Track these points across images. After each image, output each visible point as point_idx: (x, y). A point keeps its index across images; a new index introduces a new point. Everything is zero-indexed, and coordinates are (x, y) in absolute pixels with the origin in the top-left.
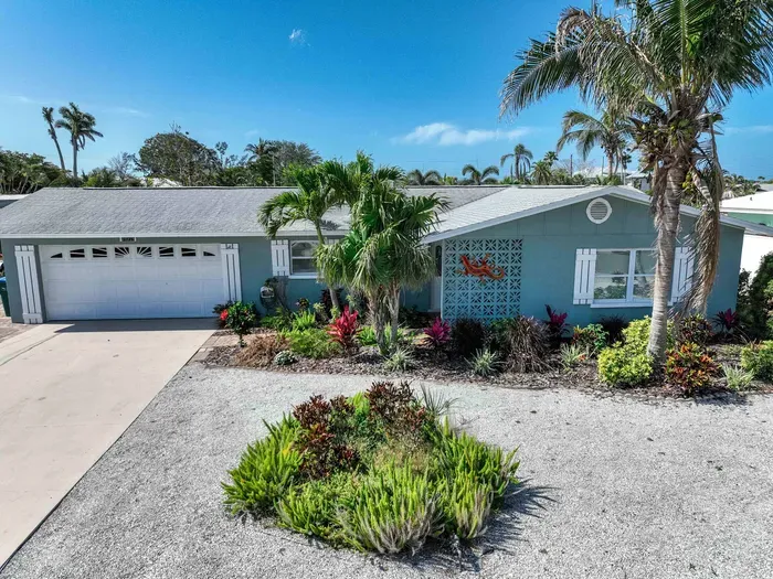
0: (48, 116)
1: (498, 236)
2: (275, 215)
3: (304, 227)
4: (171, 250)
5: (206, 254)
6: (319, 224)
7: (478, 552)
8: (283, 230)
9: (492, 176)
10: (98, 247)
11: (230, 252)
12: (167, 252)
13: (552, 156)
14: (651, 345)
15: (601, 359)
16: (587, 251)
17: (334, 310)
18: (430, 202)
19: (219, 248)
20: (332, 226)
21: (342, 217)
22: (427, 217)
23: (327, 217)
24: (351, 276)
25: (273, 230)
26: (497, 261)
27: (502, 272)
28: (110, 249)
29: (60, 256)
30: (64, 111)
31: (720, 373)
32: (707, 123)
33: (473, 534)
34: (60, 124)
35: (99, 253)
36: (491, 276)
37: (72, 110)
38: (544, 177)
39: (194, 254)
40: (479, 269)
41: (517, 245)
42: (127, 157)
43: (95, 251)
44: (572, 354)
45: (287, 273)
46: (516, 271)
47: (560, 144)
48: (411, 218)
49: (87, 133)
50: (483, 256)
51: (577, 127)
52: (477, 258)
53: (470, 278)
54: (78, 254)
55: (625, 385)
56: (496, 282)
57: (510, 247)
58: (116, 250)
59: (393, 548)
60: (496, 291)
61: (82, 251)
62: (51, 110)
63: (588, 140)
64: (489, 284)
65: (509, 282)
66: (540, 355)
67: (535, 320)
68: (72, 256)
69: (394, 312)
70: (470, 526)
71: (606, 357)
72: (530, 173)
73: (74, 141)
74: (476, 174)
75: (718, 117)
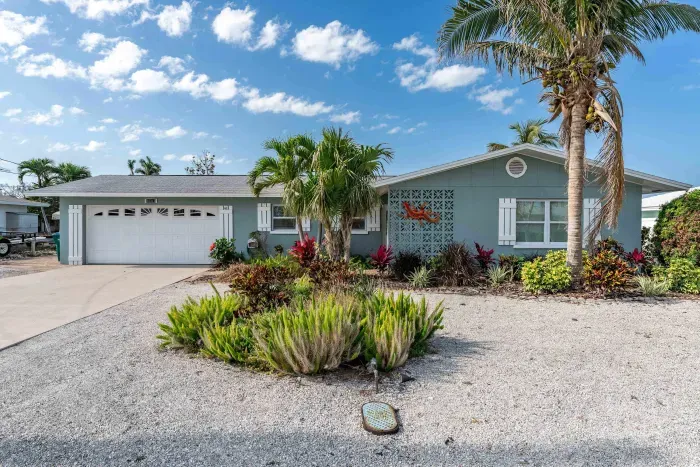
0: (131, 165)
1: (433, 186)
2: (259, 180)
4: (183, 211)
5: (209, 214)
10: (129, 207)
11: (226, 212)
12: (179, 212)
15: (524, 270)
16: (508, 200)
19: (218, 210)
25: (258, 191)
26: (433, 207)
28: (137, 208)
29: (101, 214)
30: (142, 161)
34: (138, 171)
35: (129, 212)
36: (428, 219)
37: (147, 161)
39: (199, 215)
41: (449, 194)
43: (127, 211)
45: (269, 230)
46: (449, 216)
48: (361, 166)
50: (422, 203)
52: (417, 205)
53: (410, 221)
54: (114, 213)
56: (433, 225)
57: (444, 196)
58: (142, 210)
59: (307, 366)
60: (433, 233)
61: (117, 211)
62: (134, 161)
64: (427, 227)
65: (444, 225)
66: (471, 274)
68: (110, 214)
69: (347, 243)
70: (390, 353)
71: (528, 267)
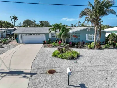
0: (11, 17)
1: (77, 33)
2: (50, 30)
3: (53, 32)
5: (41, 35)
6: (55, 31)
7: (76, 59)
8: (51, 32)
9: (75, 26)
12: (37, 35)
13: (84, 23)
14: (94, 44)
15: (88, 46)
16: (87, 34)
17: (57, 42)
18: (69, 29)
19: (43, 34)
20: (57, 32)
21: (58, 31)
22: (69, 30)
23: (56, 31)
24: (61, 37)
25: (50, 32)
27: (77, 37)
28: (30, 34)
29: (24, 35)
31: (101, 47)
32: (100, 20)
33: (76, 58)
34: (12, 18)
35: (29, 35)
37: (14, 16)
38: (83, 26)
40: (75, 36)
42: (21, 23)
44: (85, 46)
45: (51, 37)
46: (79, 37)
47: (85, 21)
48: (67, 30)
49: (16, 20)
51: (87, 19)
54: (26, 35)
55: (91, 48)
60: (77, 39)
63: (88, 21)
66: (82, 45)
67: (81, 42)
69: (65, 41)
71: (89, 45)
72: (81, 25)
73: (14, 21)
74: (73, 25)
75: (101, 19)
